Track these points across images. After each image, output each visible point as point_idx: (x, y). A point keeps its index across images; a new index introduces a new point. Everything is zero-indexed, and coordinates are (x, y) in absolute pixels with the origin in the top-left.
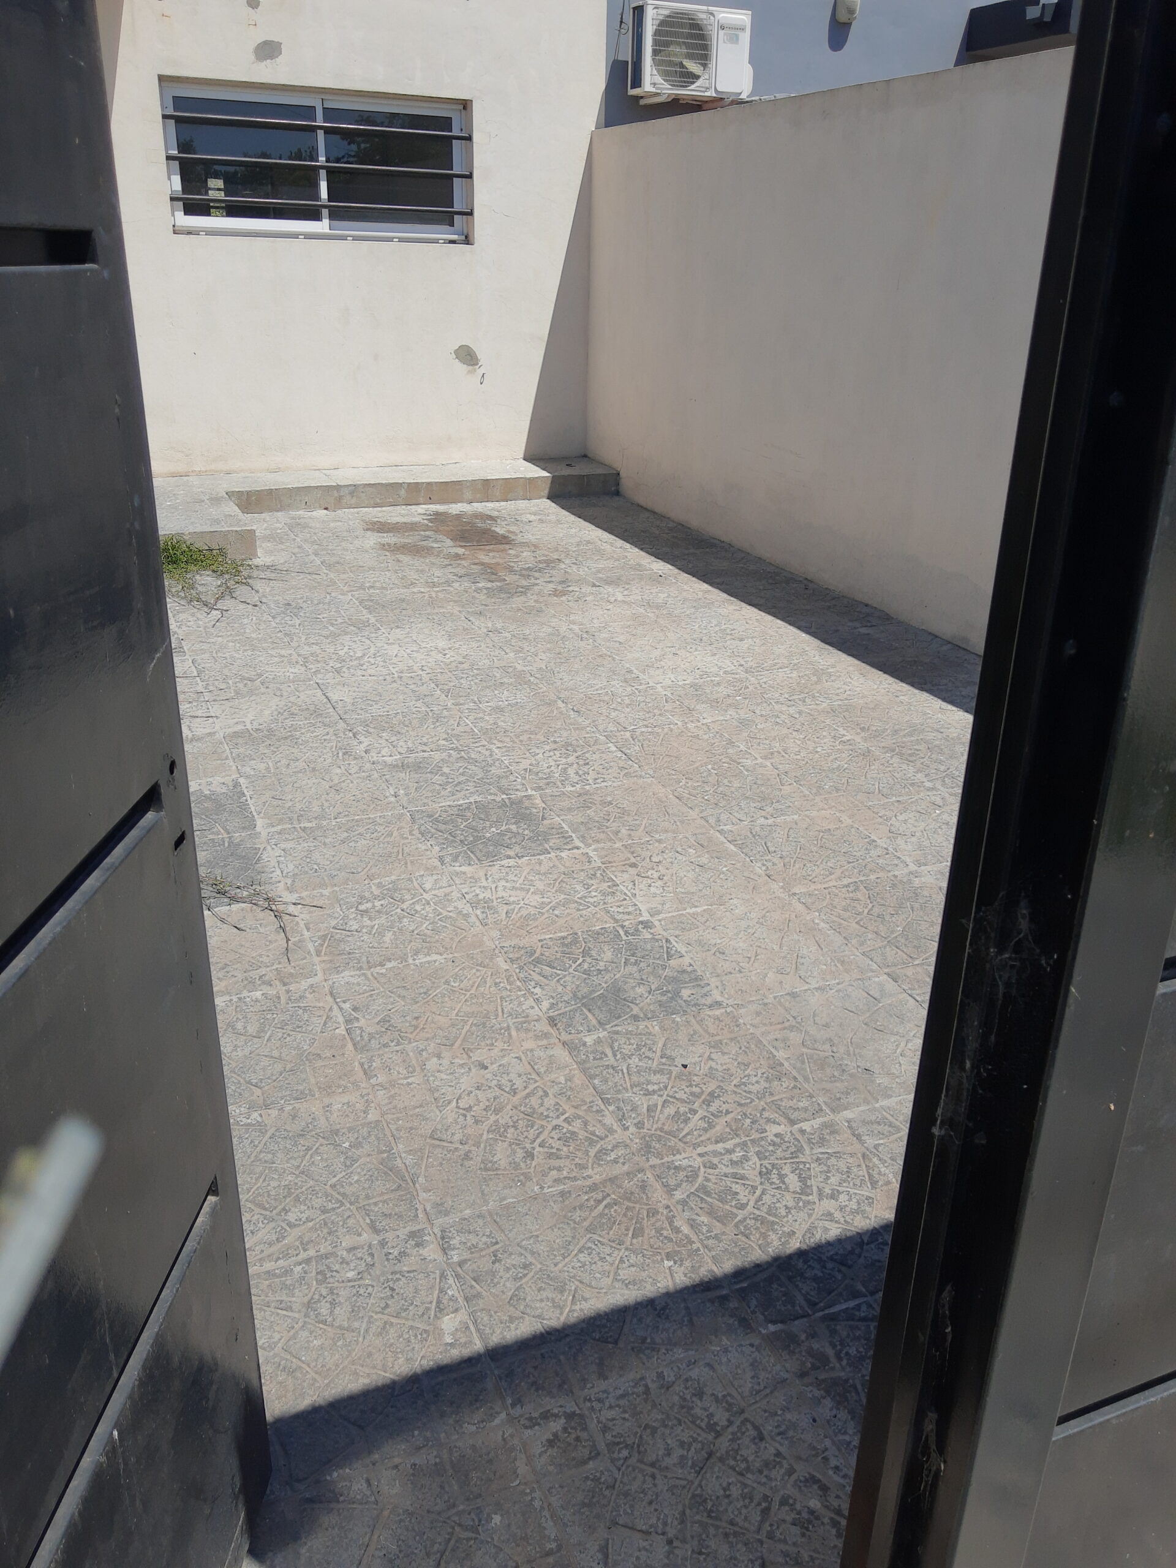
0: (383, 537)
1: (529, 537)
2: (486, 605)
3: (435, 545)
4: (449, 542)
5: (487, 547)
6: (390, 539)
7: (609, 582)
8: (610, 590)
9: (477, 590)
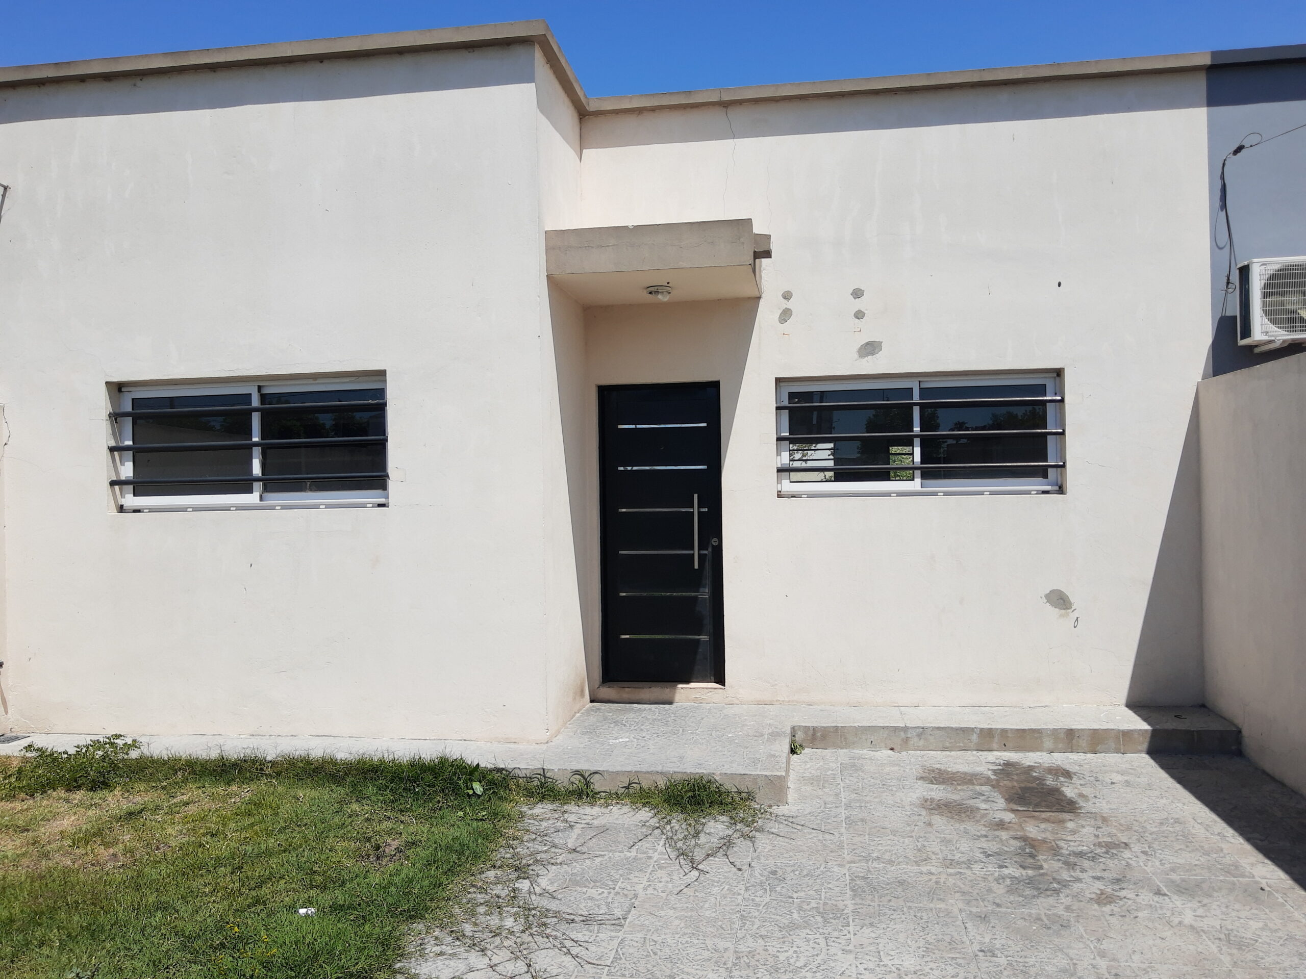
0: (932, 790)
1: (1103, 806)
2: (998, 905)
3: (983, 806)
4: (1001, 803)
5: (1044, 815)
6: (938, 793)
7: (1184, 890)
8: (1179, 903)
9: (1000, 879)
